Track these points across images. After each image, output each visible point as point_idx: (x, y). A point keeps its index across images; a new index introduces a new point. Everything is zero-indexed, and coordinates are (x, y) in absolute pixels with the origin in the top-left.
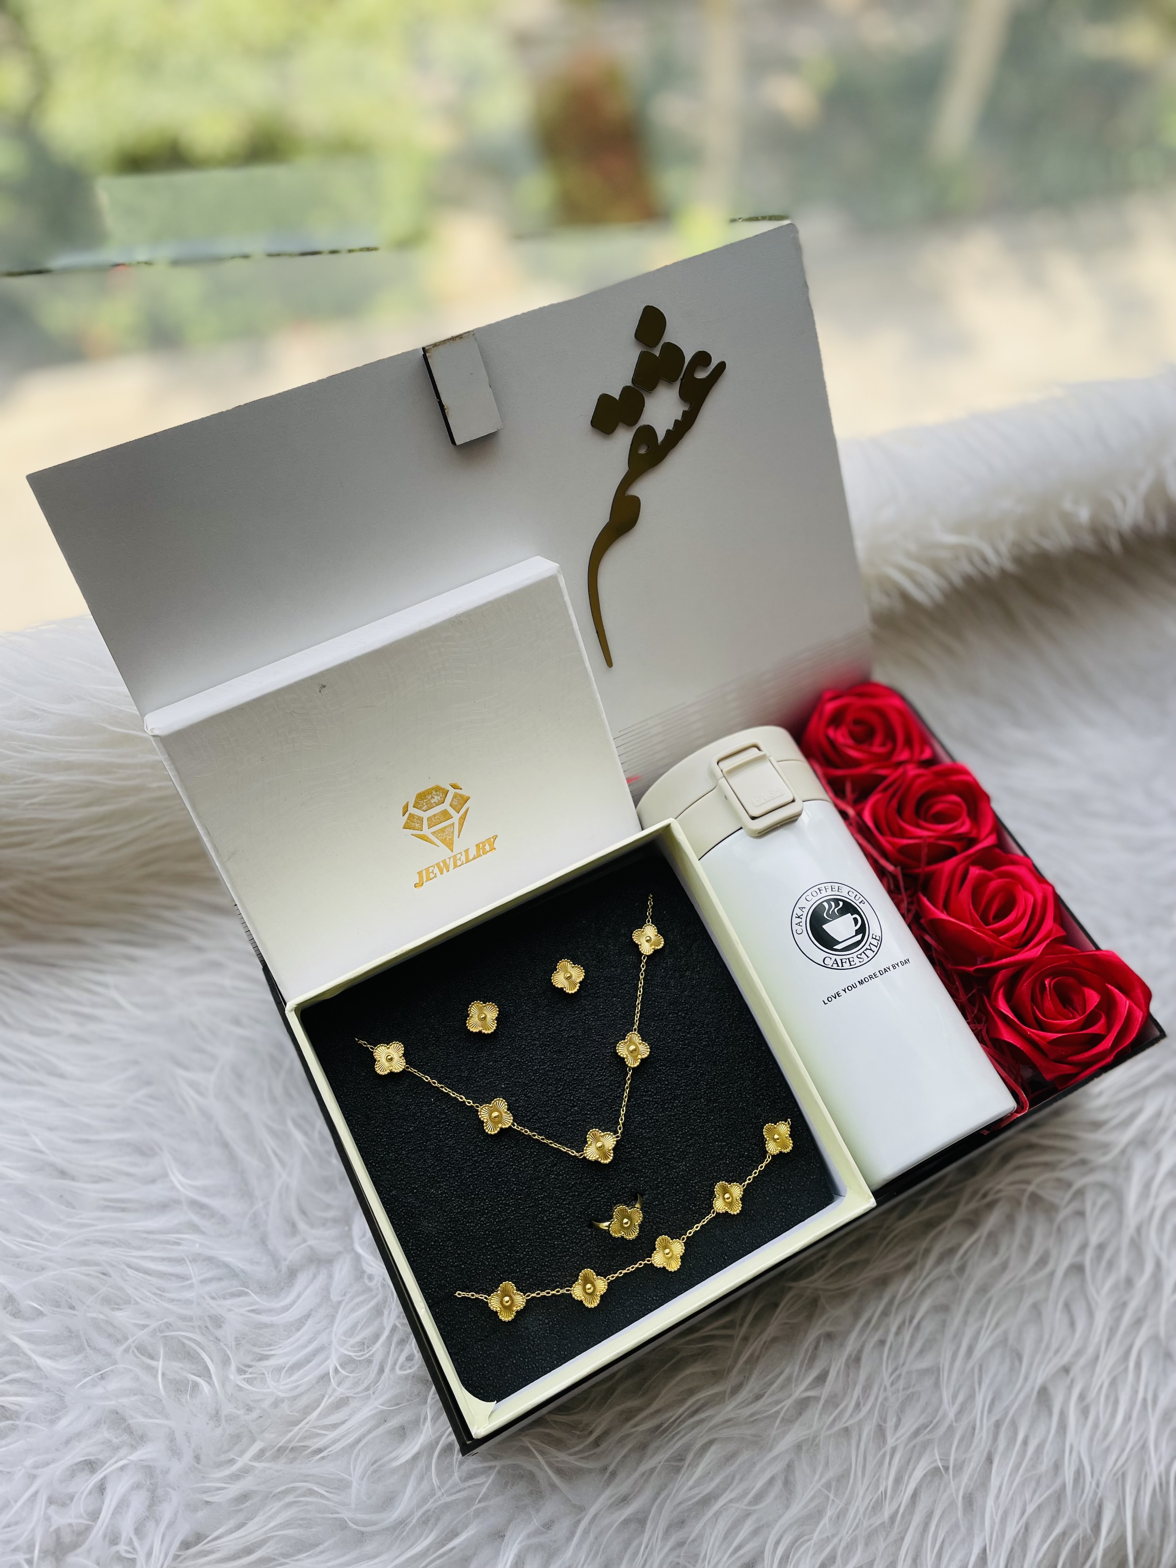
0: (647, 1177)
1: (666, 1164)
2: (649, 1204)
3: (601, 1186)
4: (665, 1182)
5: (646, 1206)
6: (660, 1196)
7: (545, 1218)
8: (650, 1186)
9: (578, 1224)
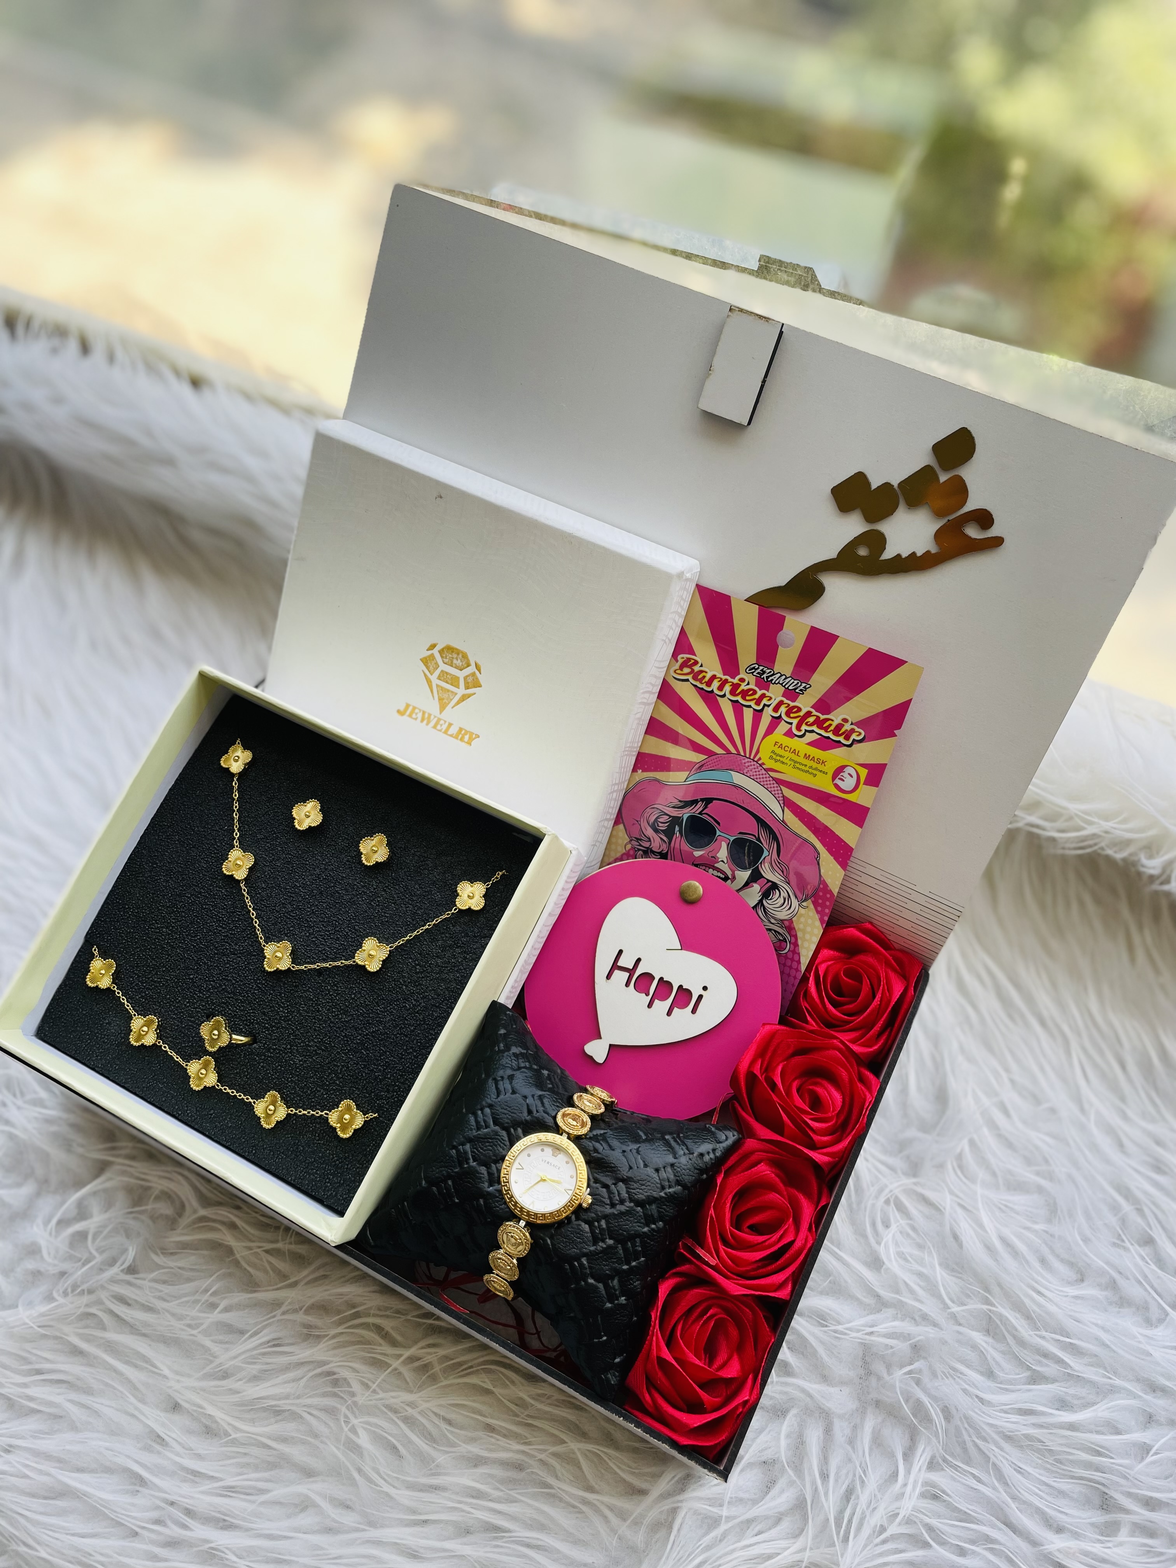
2: (252, 1053)
3: (242, 1002)
4: (277, 1053)
5: (248, 1052)
6: (263, 1057)
7: (191, 977)
8: (266, 1043)
9: (203, 1006)
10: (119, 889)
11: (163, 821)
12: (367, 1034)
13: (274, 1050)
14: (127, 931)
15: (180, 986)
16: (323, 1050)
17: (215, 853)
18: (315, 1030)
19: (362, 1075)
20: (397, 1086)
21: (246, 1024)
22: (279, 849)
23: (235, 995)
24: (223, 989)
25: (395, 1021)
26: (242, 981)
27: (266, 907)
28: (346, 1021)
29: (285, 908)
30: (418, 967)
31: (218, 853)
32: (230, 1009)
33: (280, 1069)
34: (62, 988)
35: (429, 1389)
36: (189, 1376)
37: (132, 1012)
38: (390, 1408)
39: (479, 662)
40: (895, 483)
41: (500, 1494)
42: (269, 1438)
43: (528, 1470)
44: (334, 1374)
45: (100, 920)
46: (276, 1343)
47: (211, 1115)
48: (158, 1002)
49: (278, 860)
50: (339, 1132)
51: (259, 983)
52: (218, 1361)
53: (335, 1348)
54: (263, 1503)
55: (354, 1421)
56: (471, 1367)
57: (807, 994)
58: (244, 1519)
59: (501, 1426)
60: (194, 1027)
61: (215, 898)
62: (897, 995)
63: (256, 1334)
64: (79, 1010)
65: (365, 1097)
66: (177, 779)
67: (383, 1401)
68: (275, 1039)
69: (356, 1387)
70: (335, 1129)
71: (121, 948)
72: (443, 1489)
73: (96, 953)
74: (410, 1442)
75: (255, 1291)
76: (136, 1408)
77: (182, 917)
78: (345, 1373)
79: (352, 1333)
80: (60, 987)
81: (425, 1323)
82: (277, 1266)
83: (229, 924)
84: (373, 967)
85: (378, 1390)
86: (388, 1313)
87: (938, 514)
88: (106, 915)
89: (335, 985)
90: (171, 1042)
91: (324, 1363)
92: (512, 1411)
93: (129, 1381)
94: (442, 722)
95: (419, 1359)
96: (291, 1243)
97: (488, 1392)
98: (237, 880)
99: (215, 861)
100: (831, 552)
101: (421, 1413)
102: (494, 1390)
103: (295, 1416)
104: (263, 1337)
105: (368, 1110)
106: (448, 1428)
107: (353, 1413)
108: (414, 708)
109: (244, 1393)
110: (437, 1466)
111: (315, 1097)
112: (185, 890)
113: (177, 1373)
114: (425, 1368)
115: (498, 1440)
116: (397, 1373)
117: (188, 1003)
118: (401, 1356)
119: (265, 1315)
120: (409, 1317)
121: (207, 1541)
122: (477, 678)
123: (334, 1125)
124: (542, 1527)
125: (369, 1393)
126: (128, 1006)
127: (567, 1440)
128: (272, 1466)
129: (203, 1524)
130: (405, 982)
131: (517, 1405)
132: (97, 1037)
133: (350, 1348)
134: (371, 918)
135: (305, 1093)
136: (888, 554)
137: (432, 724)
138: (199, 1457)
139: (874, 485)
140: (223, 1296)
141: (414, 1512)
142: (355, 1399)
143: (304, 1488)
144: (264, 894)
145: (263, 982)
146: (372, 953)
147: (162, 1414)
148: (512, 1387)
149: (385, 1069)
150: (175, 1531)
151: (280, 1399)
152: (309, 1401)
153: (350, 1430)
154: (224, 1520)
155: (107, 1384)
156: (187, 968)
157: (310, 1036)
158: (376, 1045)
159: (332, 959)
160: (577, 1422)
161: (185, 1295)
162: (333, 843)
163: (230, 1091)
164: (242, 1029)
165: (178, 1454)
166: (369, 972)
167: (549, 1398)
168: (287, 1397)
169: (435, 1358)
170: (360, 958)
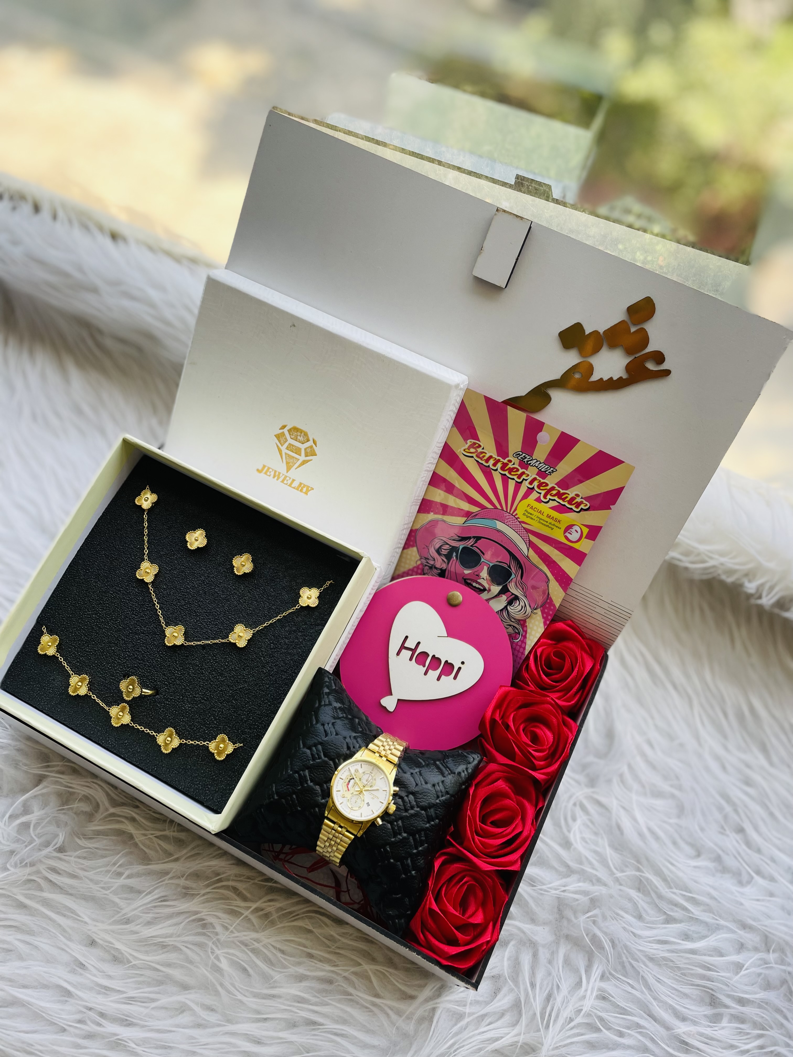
0: (168, 689)
1: (182, 695)
2: (155, 701)
3: (149, 667)
4: (173, 702)
5: (153, 701)
6: (163, 704)
7: (113, 648)
8: (165, 695)
9: (121, 669)
10: (61, 587)
11: (94, 541)
12: (236, 690)
13: (171, 699)
14: (67, 616)
15: (105, 655)
16: (205, 700)
17: (130, 564)
18: (200, 686)
19: (232, 717)
20: (256, 725)
21: (152, 682)
22: (176, 562)
23: (144, 661)
24: (136, 657)
25: (256, 681)
26: (149, 652)
27: (167, 601)
28: (221, 681)
29: (179, 602)
30: (272, 645)
31: (133, 564)
32: (140, 671)
33: (175, 713)
34: (20, 655)
35: (270, 930)
36: (103, 922)
37: (71, 672)
38: (242, 943)
39: (315, 439)
40: (601, 331)
41: (317, 1000)
42: (158, 964)
43: (336, 984)
44: (203, 920)
45: (48, 608)
46: (164, 899)
47: (126, 743)
48: (89, 665)
49: (175, 570)
50: (216, 756)
51: (161, 654)
52: (123, 912)
53: (204, 903)
54: (153, 1008)
55: (218, 952)
56: (298, 915)
57: (528, 667)
58: (141, 1019)
59: (318, 954)
60: (114, 683)
61: (130, 595)
62: (588, 669)
63: (150, 893)
64: (32, 670)
65: (235, 732)
66: (104, 512)
67: (237, 938)
68: (172, 692)
69: (219, 929)
70: (213, 754)
71: (63, 627)
72: (279, 997)
73: (45, 631)
74: (256, 965)
75: (149, 864)
76: (65, 944)
77: (107, 607)
78: (210, 920)
79: (217, 892)
80: (18, 654)
81: (266, 886)
82: (164, 847)
83: (140, 612)
84: (242, 644)
85: (235, 931)
86: (242, 879)
87: (629, 352)
88: (52, 604)
89: (214, 656)
90: (98, 693)
91: (196, 913)
92: (326, 944)
93: (60, 926)
94: (288, 478)
95: (262, 910)
96: (174, 831)
97: (310, 931)
98: (147, 583)
99: (131, 569)
100: (556, 375)
101: (265, 946)
102: (314, 930)
103: (176, 949)
104: (155, 895)
105: (236, 741)
106: (282, 956)
107: (217, 946)
108: (269, 468)
109: (141, 934)
110: (275, 981)
111: (199, 732)
112: (109, 589)
113: (94, 920)
114: (267, 916)
115: (316, 964)
116: (247, 919)
117: (110, 666)
118: (250, 907)
119: (156, 881)
120: (256, 881)
121: (115, 1035)
122: (314, 450)
123: (213, 751)
124: (344, 1022)
125: (228, 933)
126: (67, 668)
127: (362, 963)
128: (160, 983)
129: (111, 1023)
130: (263, 654)
131: (328, 940)
132: (45, 689)
133: (215, 902)
134: (239, 611)
135: (192, 729)
136: (595, 378)
137: (281, 479)
138: (110, 977)
139: (587, 332)
140: (127, 867)
141: (258, 1012)
142: (218, 937)
143: (183, 998)
144: (165, 592)
145: (164, 653)
146: (241, 634)
147: (83, 948)
148: (325, 928)
149: (248, 714)
150: (91, 1028)
151: (166, 937)
152: (186, 939)
153: (215, 958)
154: (126, 1020)
155: (44, 928)
156: (110, 642)
157: (196, 691)
158: (243, 697)
159: (213, 638)
160: (370, 951)
161: (99, 867)
162: (214, 559)
163: (139, 727)
164: (148, 685)
165: (95, 976)
166: (239, 647)
167: (351, 935)
168: (171, 936)
169: (274, 909)
170: (232, 638)
